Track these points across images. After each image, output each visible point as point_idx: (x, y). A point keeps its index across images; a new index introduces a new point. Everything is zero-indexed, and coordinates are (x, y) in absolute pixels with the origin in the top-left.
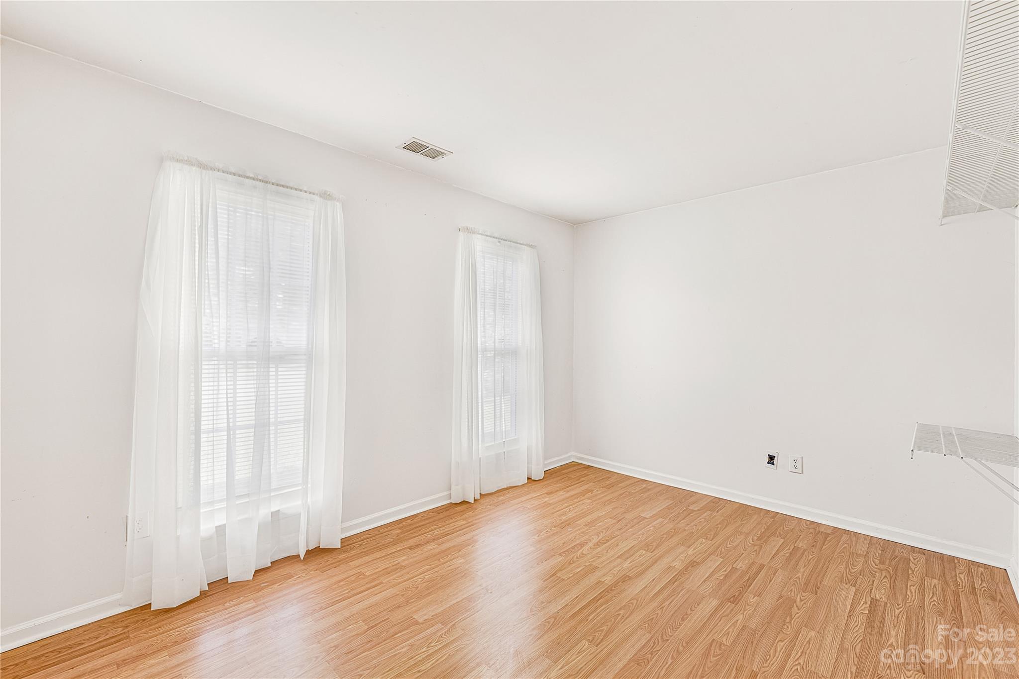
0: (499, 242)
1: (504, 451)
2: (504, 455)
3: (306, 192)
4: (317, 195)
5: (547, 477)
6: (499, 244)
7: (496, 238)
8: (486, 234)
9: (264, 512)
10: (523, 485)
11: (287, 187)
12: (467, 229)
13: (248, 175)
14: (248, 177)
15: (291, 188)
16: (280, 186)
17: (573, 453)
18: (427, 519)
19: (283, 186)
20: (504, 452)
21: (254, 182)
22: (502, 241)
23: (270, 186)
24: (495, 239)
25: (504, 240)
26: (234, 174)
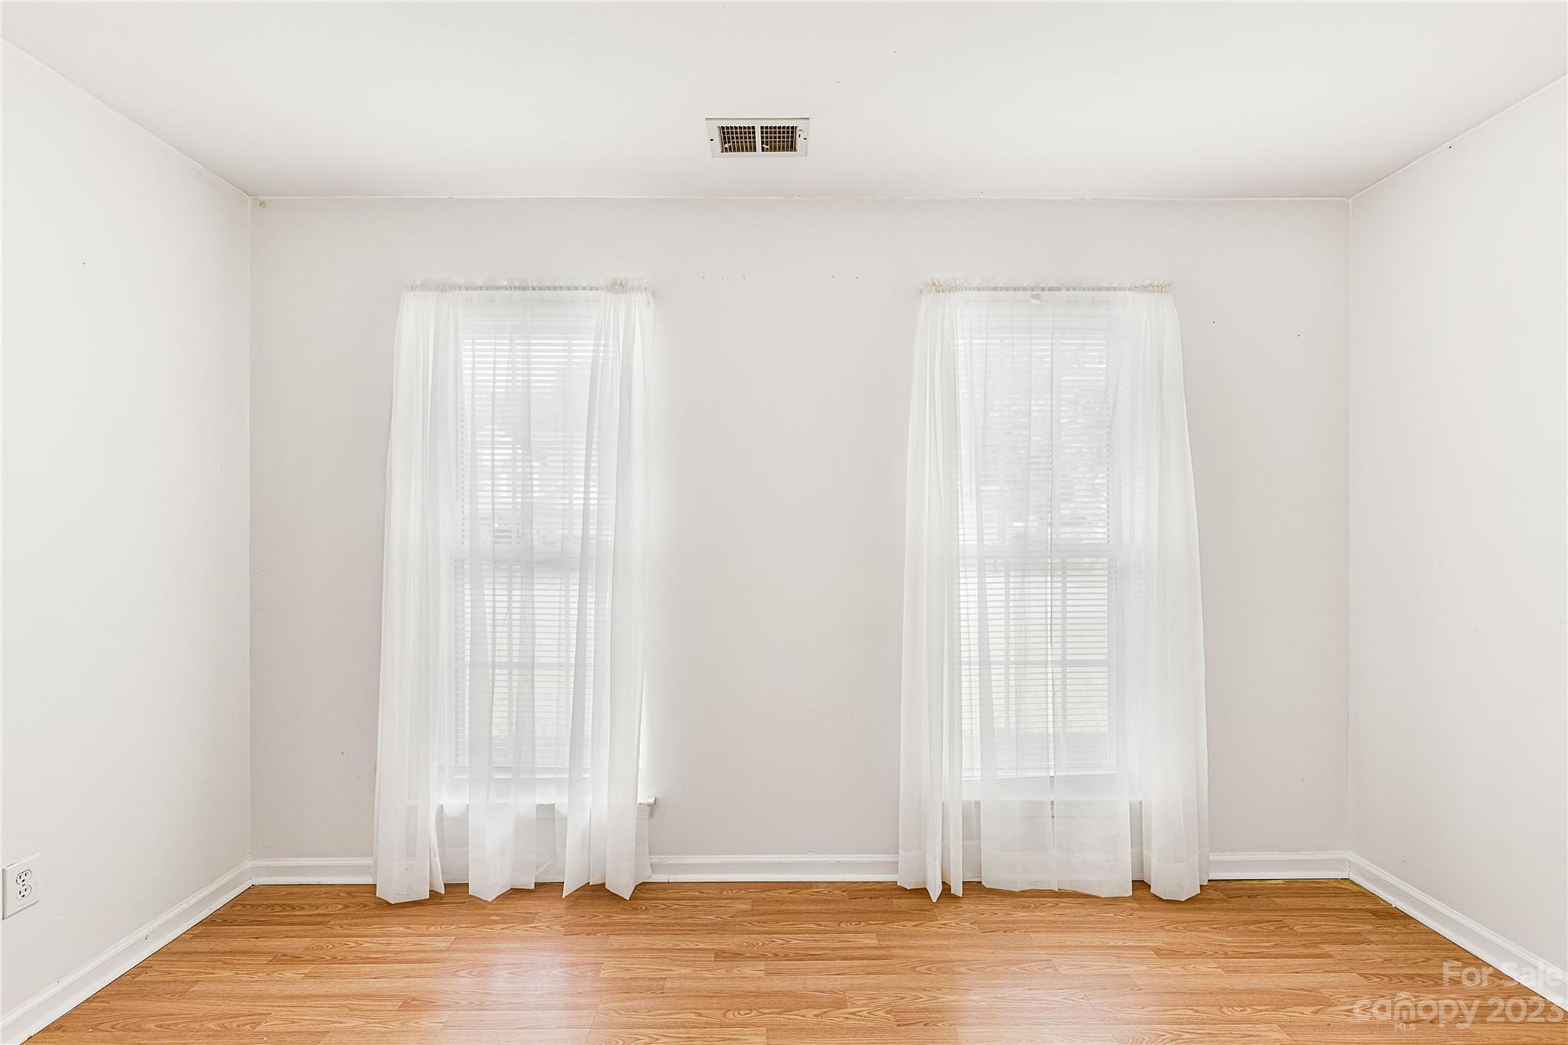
0: (1037, 297)
1: (1053, 798)
2: (1052, 809)
3: (584, 289)
4: (602, 289)
5: (1212, 901)
6: (1036, 302)
7: (1025, 289)
8: (992, 285)
9: (527, 802)
10: (1115, 899)
11: (555, 288)
12: (934, 284)
13: (500, 285)
14: (498, 288)
15: (561, 288)
16: (545, 290)
17: (1350, 855)
18: (824, 901)
19: (549, 288)
20: (1052, 802)
21: (507, 292)
22: (1046, 292)
23: (529, 293)
24: (1019, 294)
25: (1050, 289)
26: (481, 288)
